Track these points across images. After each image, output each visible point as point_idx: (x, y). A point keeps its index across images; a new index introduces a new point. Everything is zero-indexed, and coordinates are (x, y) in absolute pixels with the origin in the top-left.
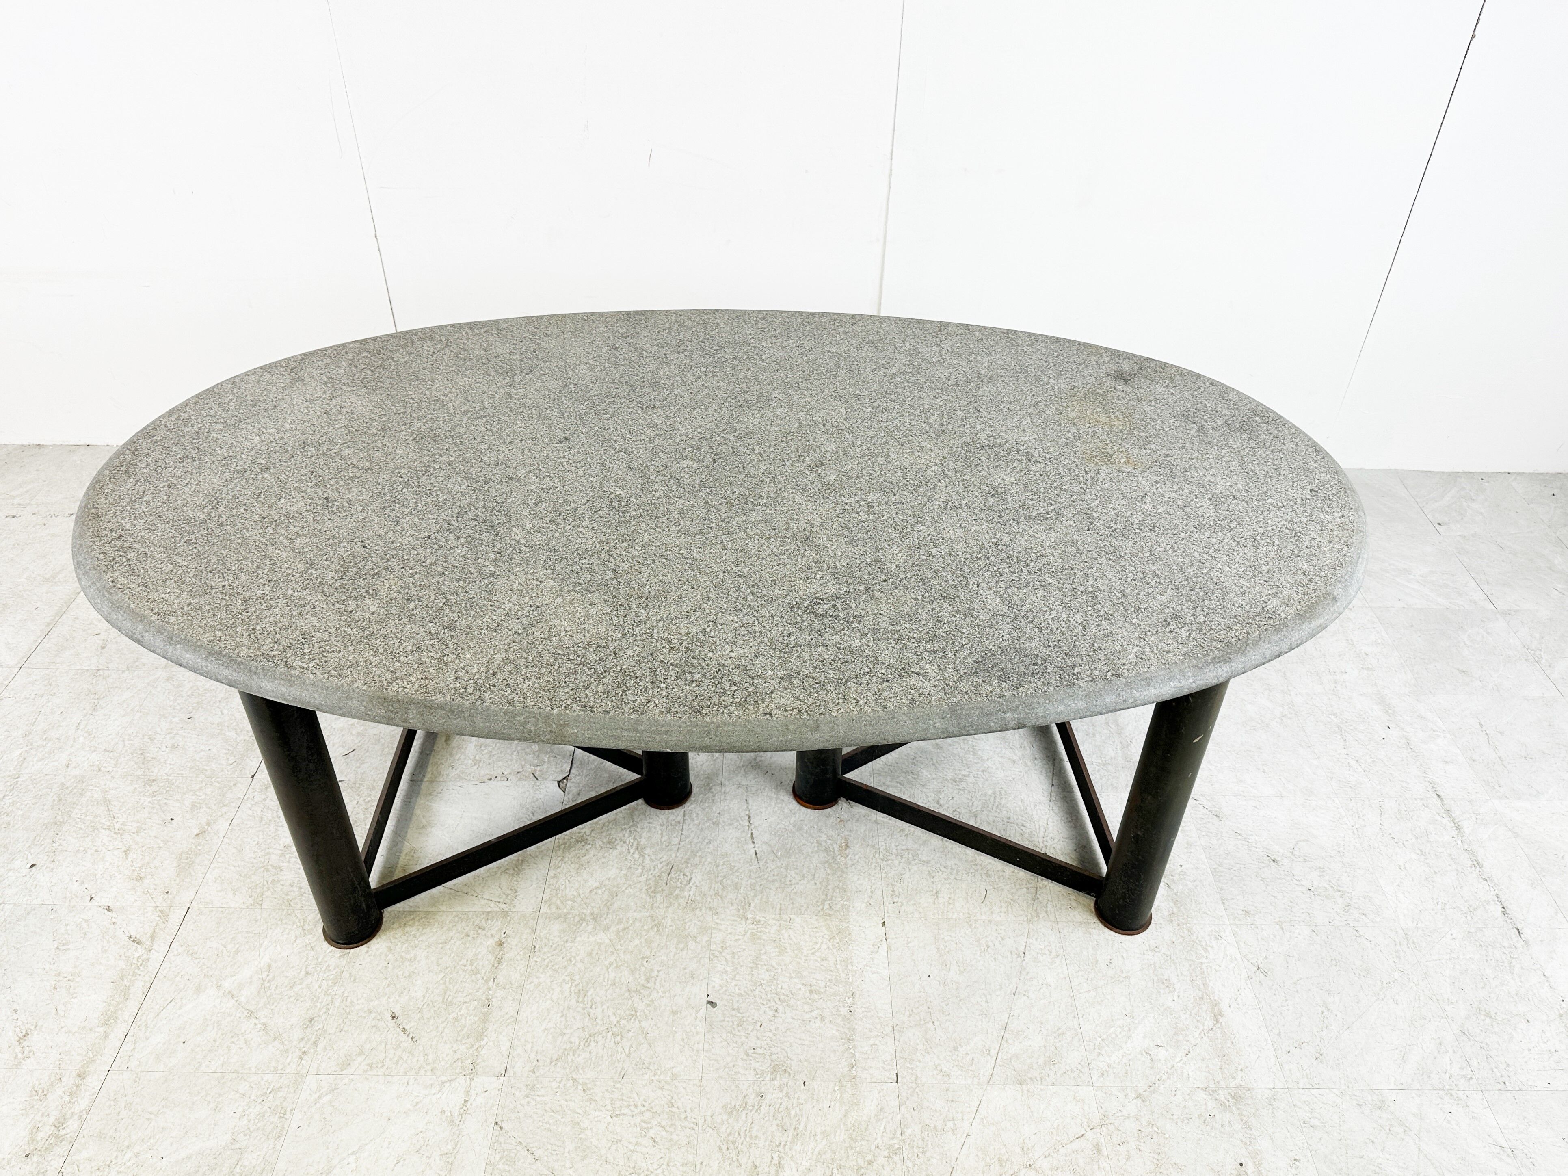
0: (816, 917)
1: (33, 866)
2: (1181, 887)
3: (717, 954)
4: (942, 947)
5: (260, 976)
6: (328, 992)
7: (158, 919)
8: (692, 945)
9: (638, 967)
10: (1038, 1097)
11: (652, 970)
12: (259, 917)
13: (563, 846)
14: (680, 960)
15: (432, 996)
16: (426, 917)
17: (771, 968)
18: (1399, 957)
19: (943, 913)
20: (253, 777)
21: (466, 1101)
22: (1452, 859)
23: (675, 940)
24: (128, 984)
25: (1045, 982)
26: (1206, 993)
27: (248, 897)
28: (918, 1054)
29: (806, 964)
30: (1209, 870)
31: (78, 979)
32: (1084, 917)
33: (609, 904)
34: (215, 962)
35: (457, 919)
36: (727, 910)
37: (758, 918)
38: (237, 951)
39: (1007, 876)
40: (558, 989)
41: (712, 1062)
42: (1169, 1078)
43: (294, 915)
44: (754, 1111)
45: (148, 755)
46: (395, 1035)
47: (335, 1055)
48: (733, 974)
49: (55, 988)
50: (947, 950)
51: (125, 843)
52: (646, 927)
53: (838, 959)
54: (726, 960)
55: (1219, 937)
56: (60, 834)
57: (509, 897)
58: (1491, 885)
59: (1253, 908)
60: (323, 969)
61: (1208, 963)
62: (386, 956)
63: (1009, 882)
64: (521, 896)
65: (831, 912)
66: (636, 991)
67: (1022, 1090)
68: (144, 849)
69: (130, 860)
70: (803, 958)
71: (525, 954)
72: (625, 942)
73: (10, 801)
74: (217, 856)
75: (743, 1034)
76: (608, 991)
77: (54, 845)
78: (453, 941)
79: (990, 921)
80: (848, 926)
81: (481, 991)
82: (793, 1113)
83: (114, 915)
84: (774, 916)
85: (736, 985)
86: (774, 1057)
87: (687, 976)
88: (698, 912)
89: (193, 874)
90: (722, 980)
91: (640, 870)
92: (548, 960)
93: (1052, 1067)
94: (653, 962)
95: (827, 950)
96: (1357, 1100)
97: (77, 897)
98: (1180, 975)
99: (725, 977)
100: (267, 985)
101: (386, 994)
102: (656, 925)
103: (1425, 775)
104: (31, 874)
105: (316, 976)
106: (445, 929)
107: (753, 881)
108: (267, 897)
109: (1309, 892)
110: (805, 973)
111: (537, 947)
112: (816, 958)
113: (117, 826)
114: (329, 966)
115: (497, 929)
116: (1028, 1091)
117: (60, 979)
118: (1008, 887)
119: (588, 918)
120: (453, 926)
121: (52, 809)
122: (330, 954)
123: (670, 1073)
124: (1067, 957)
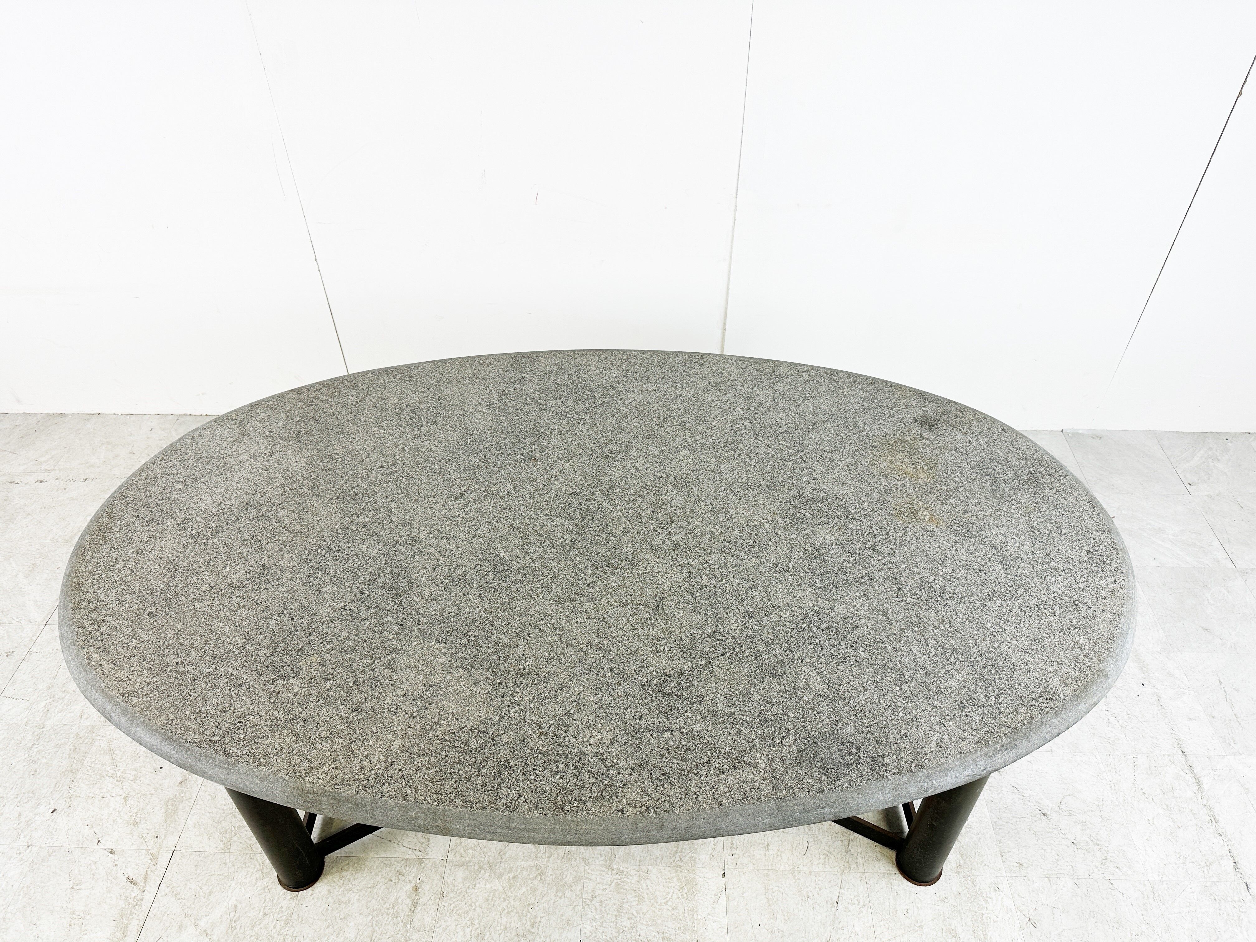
0: (669, 869)
1: (54, 811)
2: (967, 840)
3: (588, 902)
4: (770, 897)
5: (228, 916)
7: (150, 861)
8: (568, 893)
9: (524, 912)
11: (536, 917)
12: (228, 861)
14: (559, 907)
15: (362, 937)
16: (359, 862)
17: (631, 916)
18: (1146, 910)
19: (772, 864)
22: (1193, 814)
23: (555, 888)
24: (126, 922)
25: (854, 931)
27: (219, 841)
29: (660, 913)
30: (990, 823)
31: (88, 917)
32: (887, 868)
33: (502, 853)
34: (194, 903)
35: (382, 864)
36: (597, 861)
37: (621, 868)
38: (211, 893)
39: (826, 830)
40: (461, 933)
43: (255, 859)
48: (601, 921)
49: (70, 925)
50: (775, 900)
51: (125, 789)
52: (531, 876)
53: (686, 908)
54: (596, 909)
55: (997, 889)
56: (75, 781)
57: (423, 846)
58: (1225, 840)
59: (1026, 861)
60: (277, 911)
61: (988, 914)
62: (327, 899)
63: (827, 834)
64: (433, 844)
65: (681, 864)
66: (524, 936)
68: (139, 795)
69: (128, 806)
70: (658, 907)
71: (435, 899)
72: (514, 889)
73: (37, 749)
74: (196, 803)
76: (501, 936)
77: (70, 791)
78: (379, 886)
79: (810, 872)
80: (695, 878)
81: (400, 933)
83: (116, 858)
84: (634, 867)
85: (603, 932)
87: (564, 923)
88: (573, 862)
89: (177, 819)
90: (592, 926)
92: (453, 905)
94: (537, 909)
95: (677, 900)
97: (87, 839)
98: (964, 925)
99: (595, 924)
100: (234, 925)
101: (326, 935)
102: (539, 874)
103: (1172, 731)
104: (53, 818)
105: (272, 917)
106: (373, 873)
108: (235, 842)
109: (1073, 845)
110: (659, 921)
111: (445, 893)
112: (668, 907)
113: (119, 774)
114: (282, 907)
115: (413, 875)
117: (75, 916)
118: (825, 840)
119: (485, 866)
120: (379, 871)
121: (69, 757)
122: (283, 896)
124: (872, 907)
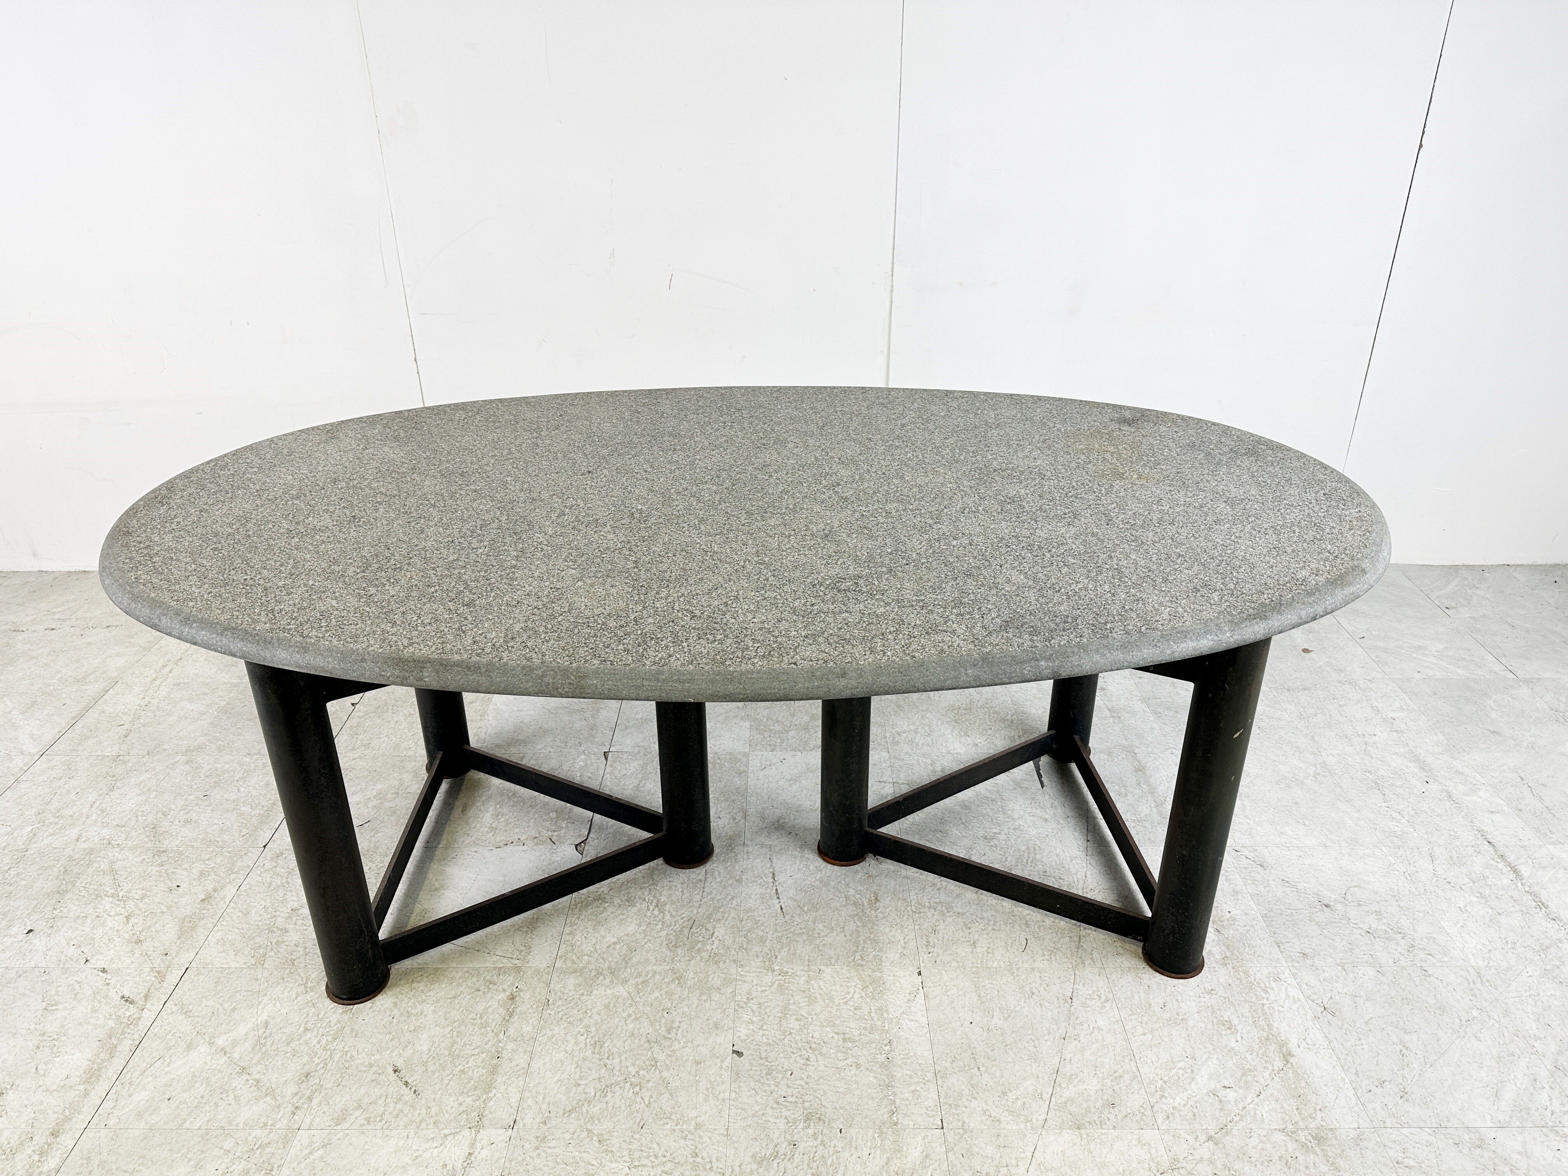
0: (848, 968)
1: (30, 931)
2: (1232, 932)
3: (742, 1004)
4: (983, 994)
5: (256, 1033)
6: (327, 1048)
7: (154, 979)
8: (716, 997)
9: (658, 1018)
10: (1099, 1141)
11: (673, 1022)
12: (260, 976)
13: (580, 905)
14: (703, 1011)
15: (438, 1049)
16: (435, 974)
17: (800, 1017)
18: (1474, 995)
19: (982, 962)
20: (265, 847)
21: (470, 1154)
22: (1514, 900)
23: (698, 992)
24: (115, 1043)
25: (1096, 1026)
26: (1271, 1034)
27: (250, 957)
28: (964, 1100)
29: (838, 1013)
30: (1259, 915)
31: (63, 1038)
32: (1133, 963)
33: (627, 958)
34: (210, 1020)
35: (467, 975)
36: (752, 962)
37: (785, 969)
38: (234, 1010)
39: (1048, 926)
40: (573, 1041)
41: (740, 1111)
42: (1241, 1120)
43: (296, 974)
44: (786, 1160)
45: (160, 829)
46: (397, 1089)
47: (331, 1110)
48: (761, 1024)
49: (37, 1047)
50: (989, 997)
51: (128, 909)
52: (666, 980)
53: (872, 1007)
54: (753, 1010)
55: (1277, 979)
56: (62, 901)
57: (523, 954)
58: (1560, 925)
59: (1311, 950)
60: (324, 1025)
61: (1270, 1004)
62: (391, 1011)
63: (1050, 931)
64: (535, 952)
65: (864, 963)
66: (656, 1042)
67: (1081, 1134)
68: (146, 914)
69: (130, 924)
70: (835, 1007)
71: (537, 1007)
72: (644, 995)
73: (15, 872)
74: (221, 919)
75: (772, 1082)
76: (626, 1043)
77: (55, 912)
78: (462, 996)
79: (1033, 969)
80: (882, 976)
81: (490, 1043)
82: (829, 1162)
83: (109, 977)
84: (802, 968)
85: (764, 1035)
86: (807, 1105)
87: (711, 1026)
88: (721, 964)
89: (195, 936)
90: (749, 1029)
91: (660, 926)
92: (563, 1013)
93: (1112, 1110)
94: (674, 1013)
95: (860, 1000)
96: (1453, 1139)
97: (72, 960)
98: (1240, 1016)
99: (751, 1027)
100: (263, 1041)
101: (389, 1048)
102: (677, 978)
103: (1472, 824)
104: (27, 939)
105: (315, 1032)
106: (454, 984)
107: (779, 934)
108: (270, 957)
109: (1368, 934)
110: (838, 1022)
111: (551, 1000)
112: (848, 1007)
113: (121, 894)
114: (330, 1022)
115: (509, 983)
116: (1087, 1135)
117: (45, 1038)
118: (1049, 936)
119: (605, 972)
120: (463, 982)
121: (56, 879)
122: (332, 1010)
123: (693, 1123)
124: (1117, 1002)
